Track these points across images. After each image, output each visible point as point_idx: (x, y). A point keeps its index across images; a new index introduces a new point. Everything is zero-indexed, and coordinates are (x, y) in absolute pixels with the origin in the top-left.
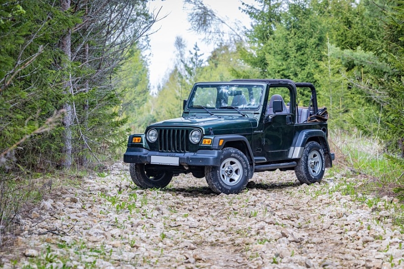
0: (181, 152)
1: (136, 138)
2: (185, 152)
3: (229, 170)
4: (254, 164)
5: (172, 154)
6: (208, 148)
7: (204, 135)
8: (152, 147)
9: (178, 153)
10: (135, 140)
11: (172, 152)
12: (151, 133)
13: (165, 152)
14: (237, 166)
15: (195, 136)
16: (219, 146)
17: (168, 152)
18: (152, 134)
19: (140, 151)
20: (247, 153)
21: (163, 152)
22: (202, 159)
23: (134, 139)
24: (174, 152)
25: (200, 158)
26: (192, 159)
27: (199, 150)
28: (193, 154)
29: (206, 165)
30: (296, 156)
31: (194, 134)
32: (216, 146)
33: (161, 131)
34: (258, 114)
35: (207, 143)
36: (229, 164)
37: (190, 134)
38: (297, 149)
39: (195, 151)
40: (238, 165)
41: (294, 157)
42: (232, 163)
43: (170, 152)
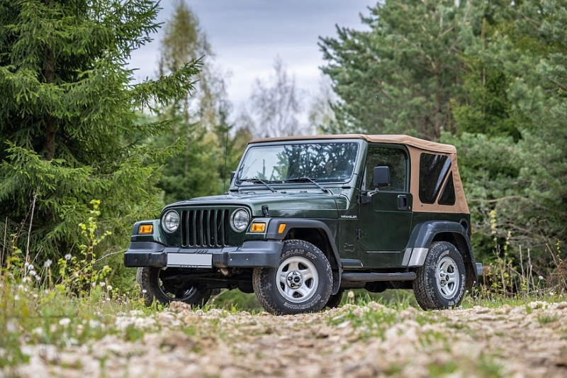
0: (216, 247)
1: (146, 227)
2: (223, 247)
3: (294, 276)
4: (341, 271)
5: (202, 250)
6: (259, 238)
7: (255, 217)
8: (171, 240)
9: (212, 248)
10: (143, 230)
11: (202, 247)
12: (168, 217)
13: (191, 248)
14: (310, 272)
15: (239, 220)
16: (277, 234)
17: (196, 248)
18: (171, 218)
19: (150, 248)
20: (328, 251)
21: (187, 248)
22: (250, 256)
23: (142, 227)
24: (206, 248)
25: (246, 254)
26: (233, 256)
27: (245, 241)
28: (235, 248)
29: (256, 265)
30: (415, 262)
31: (237, 216)
32: (272, 234)
33: (185, 213)
34: (349, 188)
35: (258, 230)
36: (297, 267)
37: (232, 216)
38: (417, 252)
39: (239, 244)
40: (312, 272)
41: (411, 264)
42: (302, 266)
43: (200, 248)
